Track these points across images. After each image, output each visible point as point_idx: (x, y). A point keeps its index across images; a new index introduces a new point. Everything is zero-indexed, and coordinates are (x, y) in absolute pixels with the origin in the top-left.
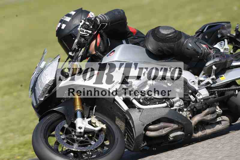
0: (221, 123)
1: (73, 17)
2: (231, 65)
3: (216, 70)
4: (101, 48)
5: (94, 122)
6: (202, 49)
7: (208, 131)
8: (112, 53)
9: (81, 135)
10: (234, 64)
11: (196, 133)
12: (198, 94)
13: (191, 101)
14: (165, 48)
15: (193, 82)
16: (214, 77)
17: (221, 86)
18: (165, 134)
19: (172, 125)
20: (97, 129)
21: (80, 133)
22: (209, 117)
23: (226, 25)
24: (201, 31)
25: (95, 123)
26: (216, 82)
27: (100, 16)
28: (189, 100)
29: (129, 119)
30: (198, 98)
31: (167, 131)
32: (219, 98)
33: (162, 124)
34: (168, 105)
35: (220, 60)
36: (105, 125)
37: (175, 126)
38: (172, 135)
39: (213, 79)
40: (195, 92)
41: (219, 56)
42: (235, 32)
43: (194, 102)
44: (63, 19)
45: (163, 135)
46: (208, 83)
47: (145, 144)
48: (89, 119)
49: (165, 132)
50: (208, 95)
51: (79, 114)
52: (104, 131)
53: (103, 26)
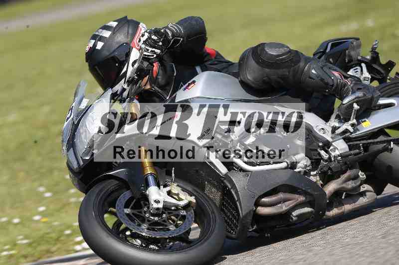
0: (366, 196)
1: (115, 30)
2: (378, 104)
3: (358, 111)
4: (160, 80)
5: (176, 192)
6: (333, 78)
7: (347, 207)
8: (192, 85)
9: (158, 213)
10: (382, 101)
11: (329, 211)
12: (331, 148)
13: (322, 159)
14: (274, 77)
15: (322, 129)
16: (355, 121)
17: (365, 136)
18: (286, 210)
19: (297, 196)
20: (182, 203)
21: (158, 209)
22: (351, 185)
23: (355, 43)
24: (322, 50)
25: (178, 195)
26: (358, 130)
27: (172, 26)
28: (318, 157)
29: (230, 187)
30: (333, 154)
31: (289, 205)
32: (365, 154)
33: (281, 195)
34: (288, 165)
35: (365, 95)
36: (194, 197)
37: (301, 198)
38: (295, 213)
39: (353, 125)
40: (327, 145)
41: (361, 89)
42: (370, 54)
43: (326, 161)
44: (97, 33)
45: (283, 213)
46: (346, 131)
47: (255, 227)
48: (168, 189)
49: (286, 208)
50: (348, 150)
51: (151, 179)
52: (193, 207)
53: (176, 41)
